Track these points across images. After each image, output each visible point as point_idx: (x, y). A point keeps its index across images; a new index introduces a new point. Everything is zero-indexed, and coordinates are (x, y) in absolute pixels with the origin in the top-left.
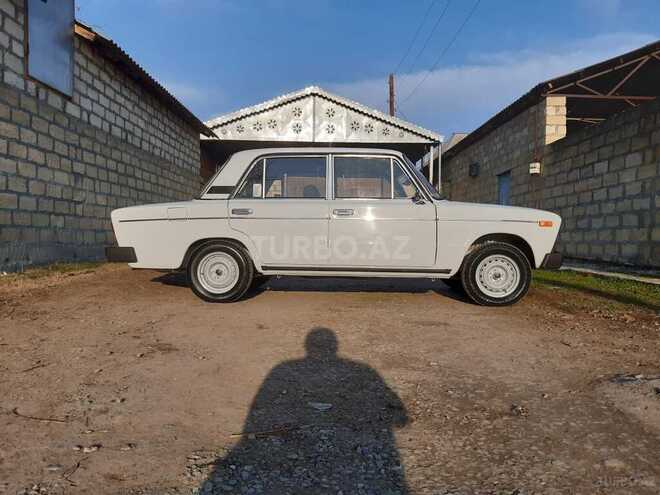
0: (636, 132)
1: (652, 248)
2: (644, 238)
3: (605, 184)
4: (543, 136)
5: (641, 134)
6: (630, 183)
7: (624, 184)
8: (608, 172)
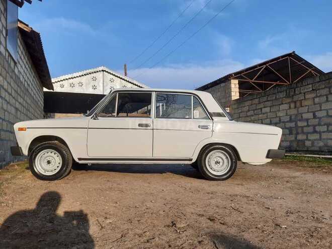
0: (285, 96)
1: (298, 143)
2: (293, 138)
3: (268, 117)
4: (230, 96)
5: (288, 96)
6: (283, 116)
7: (280, 117)
8: (270, 112)
